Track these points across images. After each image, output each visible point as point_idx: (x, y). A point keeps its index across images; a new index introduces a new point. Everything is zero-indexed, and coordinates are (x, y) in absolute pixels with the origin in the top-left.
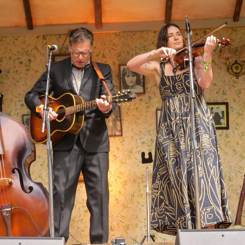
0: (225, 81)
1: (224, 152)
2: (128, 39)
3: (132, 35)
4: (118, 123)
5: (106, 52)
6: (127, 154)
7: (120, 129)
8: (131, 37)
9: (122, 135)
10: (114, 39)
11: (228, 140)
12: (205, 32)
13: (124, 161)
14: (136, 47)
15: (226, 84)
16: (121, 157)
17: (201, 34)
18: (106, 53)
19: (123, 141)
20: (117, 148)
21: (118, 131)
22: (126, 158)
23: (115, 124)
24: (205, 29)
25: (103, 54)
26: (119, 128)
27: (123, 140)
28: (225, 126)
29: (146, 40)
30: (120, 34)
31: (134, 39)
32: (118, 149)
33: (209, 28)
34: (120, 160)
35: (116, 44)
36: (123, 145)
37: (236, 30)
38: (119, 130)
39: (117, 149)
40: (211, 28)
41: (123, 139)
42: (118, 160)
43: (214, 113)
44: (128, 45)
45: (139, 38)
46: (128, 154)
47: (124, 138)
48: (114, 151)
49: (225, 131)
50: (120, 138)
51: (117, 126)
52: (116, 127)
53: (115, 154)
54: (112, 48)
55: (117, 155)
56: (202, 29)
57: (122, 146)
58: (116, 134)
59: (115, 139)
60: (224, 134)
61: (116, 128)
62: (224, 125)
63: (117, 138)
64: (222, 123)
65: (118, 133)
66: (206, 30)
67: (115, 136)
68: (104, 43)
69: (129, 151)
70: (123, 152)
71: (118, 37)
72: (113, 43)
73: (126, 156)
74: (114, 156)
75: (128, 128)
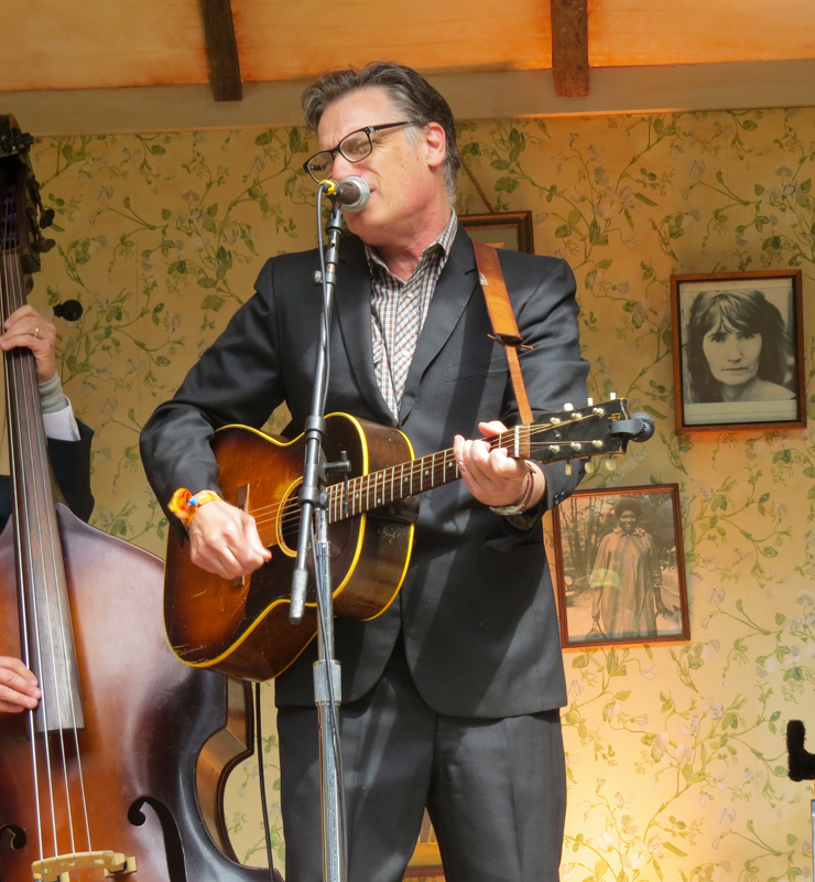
2: (716, 149)
3: (740, 130)
4: (665, 572)
5: (607, 214)
6: (712, 732)
7: (678, 605)
8: (737, 139)
9: (685, 635)
10: (649, 148)
13: (697, 767)
14: (759, 190)
16: (681, 747)
18: (608, 220)
19: (695, 665)
20: (662, 698)
21: (665, 612)
22: (709, 751)
23: (653, 578)
25: (595, 224)
27: (690, 658)
29: (808, 153)
30: (677, 125)
31: (750, 151)
32: (667, 703)
34: (675, 763)
35: (658, 174)
36: (691, 685)
38: (672, 609)
39: (664, 707)
41: (692, 652)
42: (665, 760)
44: (721, 181)
45: (776, 141)
46: (719, 731)
47: (699, 649)
48: (645, 717)
50: (678, 647)
51: (664, 587)
52: (657, 591)
53: (650, 729)
54: (639, 196)
55: (664, 737)
57: (689, 689)
58: (655, 631)
59: (651, 656)
61: (659, 600)
63: (659, 650)
65: (665, 625)
67: (654, 637)
68: (599, 171)
69: (720, 714)
70: (694, 721)
71: (667, 140)
72: (643, 171)
73: (707, 743)
74: (649, 741)
75: (715, 598)
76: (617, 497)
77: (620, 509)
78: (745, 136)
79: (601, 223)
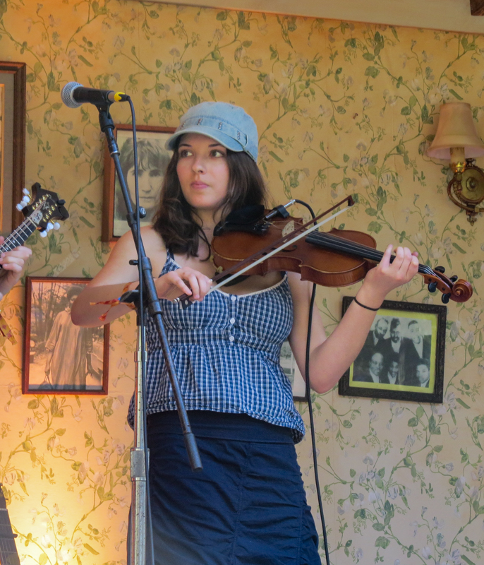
0: (434, 228)
1: (423, 485)
2: (133, 29)
3: (148, 17)
4: (95, 343)
5: (60, 69)
6: (118, 464)
7: (102, 368)
8: (145, 24)
9: (103, 391)
10: (88, 22)
11: (435, 440)
12: (377, 37)
13: (107, 490)
14: (158, 64)
15: (437, 237)
16: (97, 474)
17: (365, 43)
18: (60, 73)
19: (108, 413)
20: (86, 436)
22: (115, 478)
23: (87, 347)
24: (380, 26)
25: (51, 75)
26: (97, 364)
27: (105, 408)
28: (430, 390)
29: (190, 41)
30: (108, 7)
31: (154, 34)
32: (89, 440)
33: (391, 26)
34: (93, 485)
35: (94, 43)
36: (105, 428)
37: (473, 46)
38: (97, 371)
39: (87, 443)
40: (398, 27)
41: (106, 404)
42: (87, 482)
43: (398, 338)
44: (134, 54)
45: (171, 29)
46: (122, 464)
47: (110, 402)
48: (75, 449)
49: (427, 407)
50: (97, 399)
51: (93, 354)
52: (89, 357)
53: (78, 459)
54: (81, 57)
55: (87, 465)
56: (368, 24)
57: (103, 431)
58: (85, 386)
59: (79, 404)
60: (425, 421)
61: (89, 363)
62: (427, 386)
63: (84, 399)
64: (421, 379)
65: (91, 382)
66: (381, 33)
67: (83, 390)
68: (55, 35)
69: (123, 452)
70: (106, 455)
71: (101, 17)
72: (84, 39)
73: (114, 472)
74: (77, 467)
75: (122, 365)
76: (70, 285)
77: (70, 294)
78: (151, 22)
79: (56, 75)
